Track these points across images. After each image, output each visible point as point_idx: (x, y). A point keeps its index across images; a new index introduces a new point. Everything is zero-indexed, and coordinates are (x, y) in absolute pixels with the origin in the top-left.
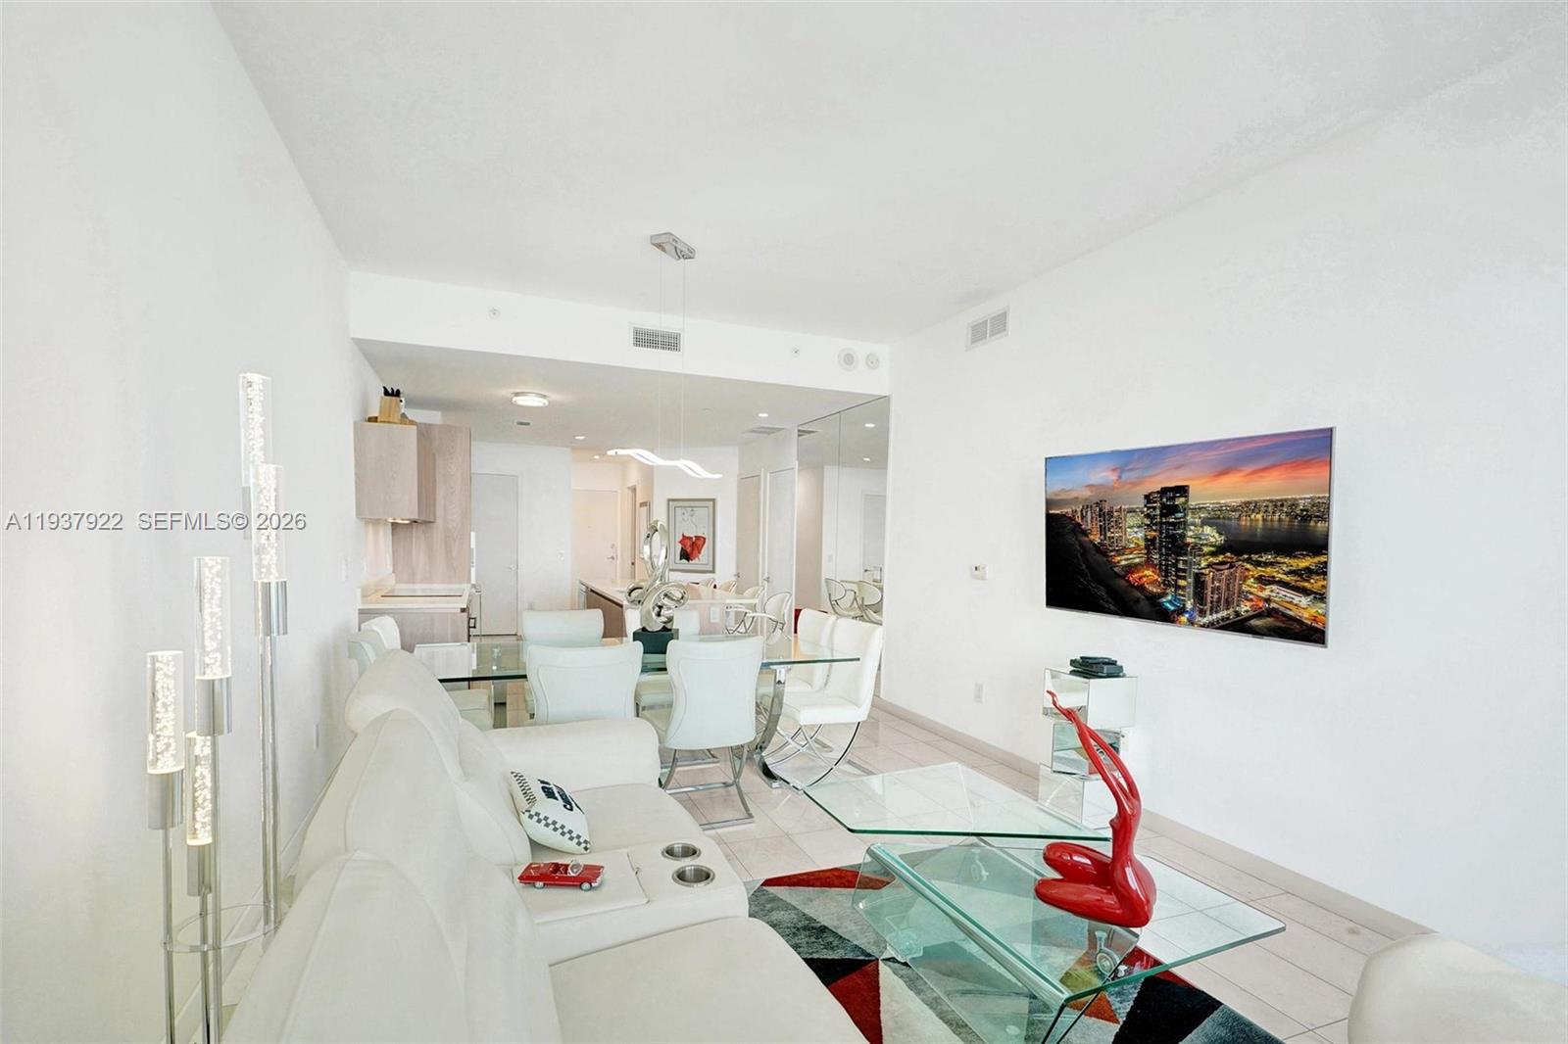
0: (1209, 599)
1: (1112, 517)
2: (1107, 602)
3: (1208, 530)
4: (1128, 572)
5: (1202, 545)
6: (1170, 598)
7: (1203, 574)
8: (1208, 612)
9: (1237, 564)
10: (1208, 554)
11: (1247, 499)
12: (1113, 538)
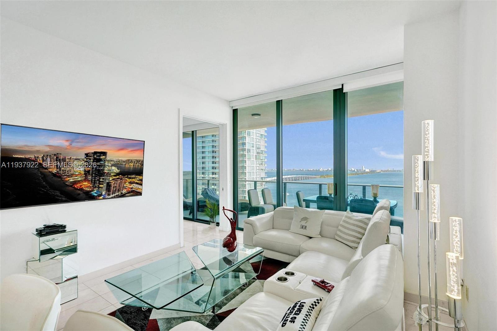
0: (112, 190)
1: (65, 161)
2: (61, 197)
3: (113, 168)
4: (74, 184)
5: (110, 173)
6: (95, 191)
7: (110, 182)
8: (111, 194)
9: (123, 179)
10: (113, 176)
11: (129, 159)
12: (65, 170)
